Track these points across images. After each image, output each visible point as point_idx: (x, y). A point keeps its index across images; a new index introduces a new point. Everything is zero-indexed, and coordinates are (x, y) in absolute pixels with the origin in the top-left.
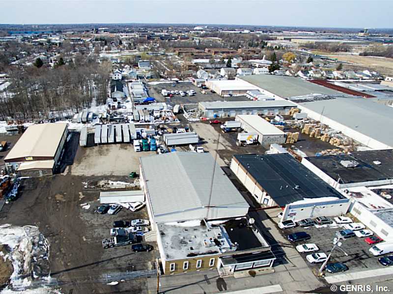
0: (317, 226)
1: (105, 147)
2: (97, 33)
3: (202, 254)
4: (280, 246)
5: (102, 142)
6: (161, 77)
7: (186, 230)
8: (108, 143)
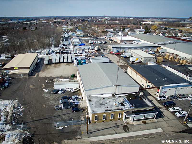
0: (179, 99)
1: (58, 64)
2: (55, 20)
3: (114, 110)
4: (159, 109)
5: (57, 62)
6: (88, 36)
7: (104, 98)
8: (59, 63)
